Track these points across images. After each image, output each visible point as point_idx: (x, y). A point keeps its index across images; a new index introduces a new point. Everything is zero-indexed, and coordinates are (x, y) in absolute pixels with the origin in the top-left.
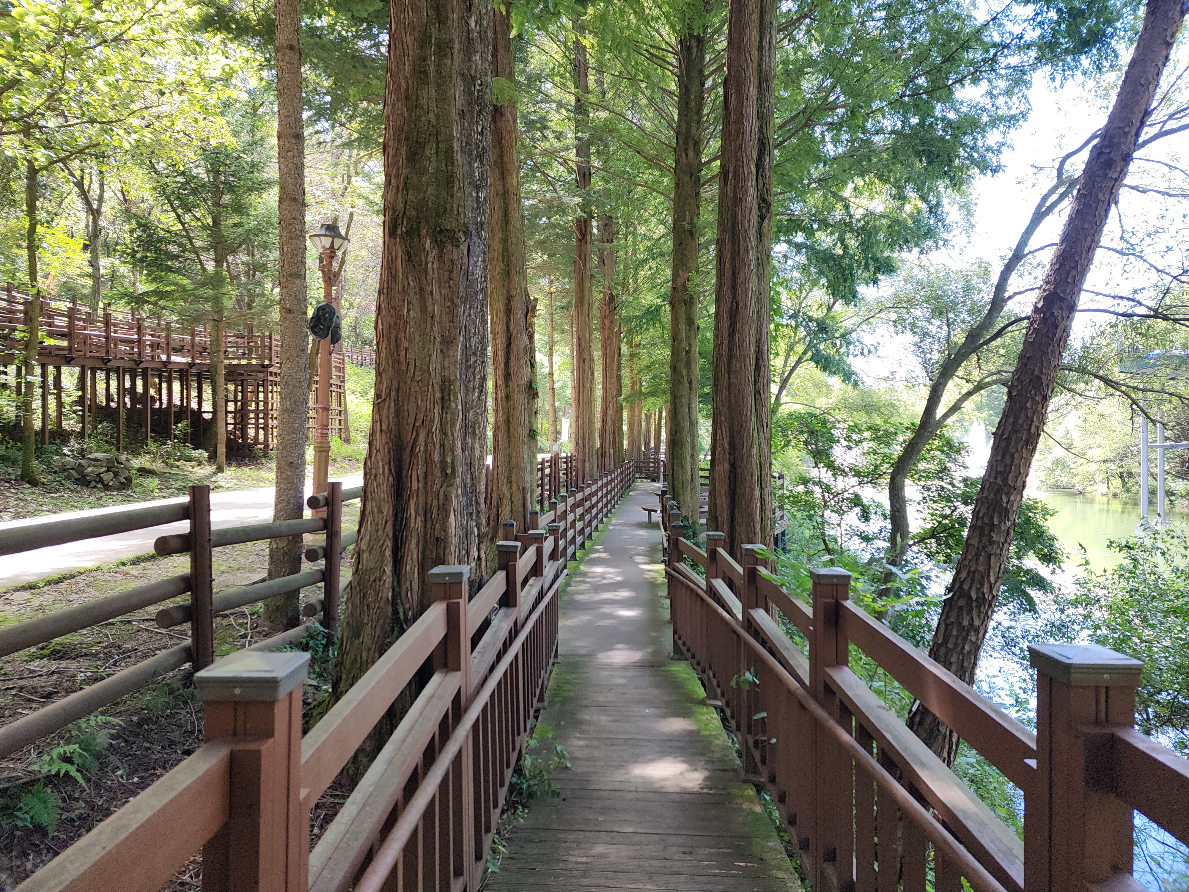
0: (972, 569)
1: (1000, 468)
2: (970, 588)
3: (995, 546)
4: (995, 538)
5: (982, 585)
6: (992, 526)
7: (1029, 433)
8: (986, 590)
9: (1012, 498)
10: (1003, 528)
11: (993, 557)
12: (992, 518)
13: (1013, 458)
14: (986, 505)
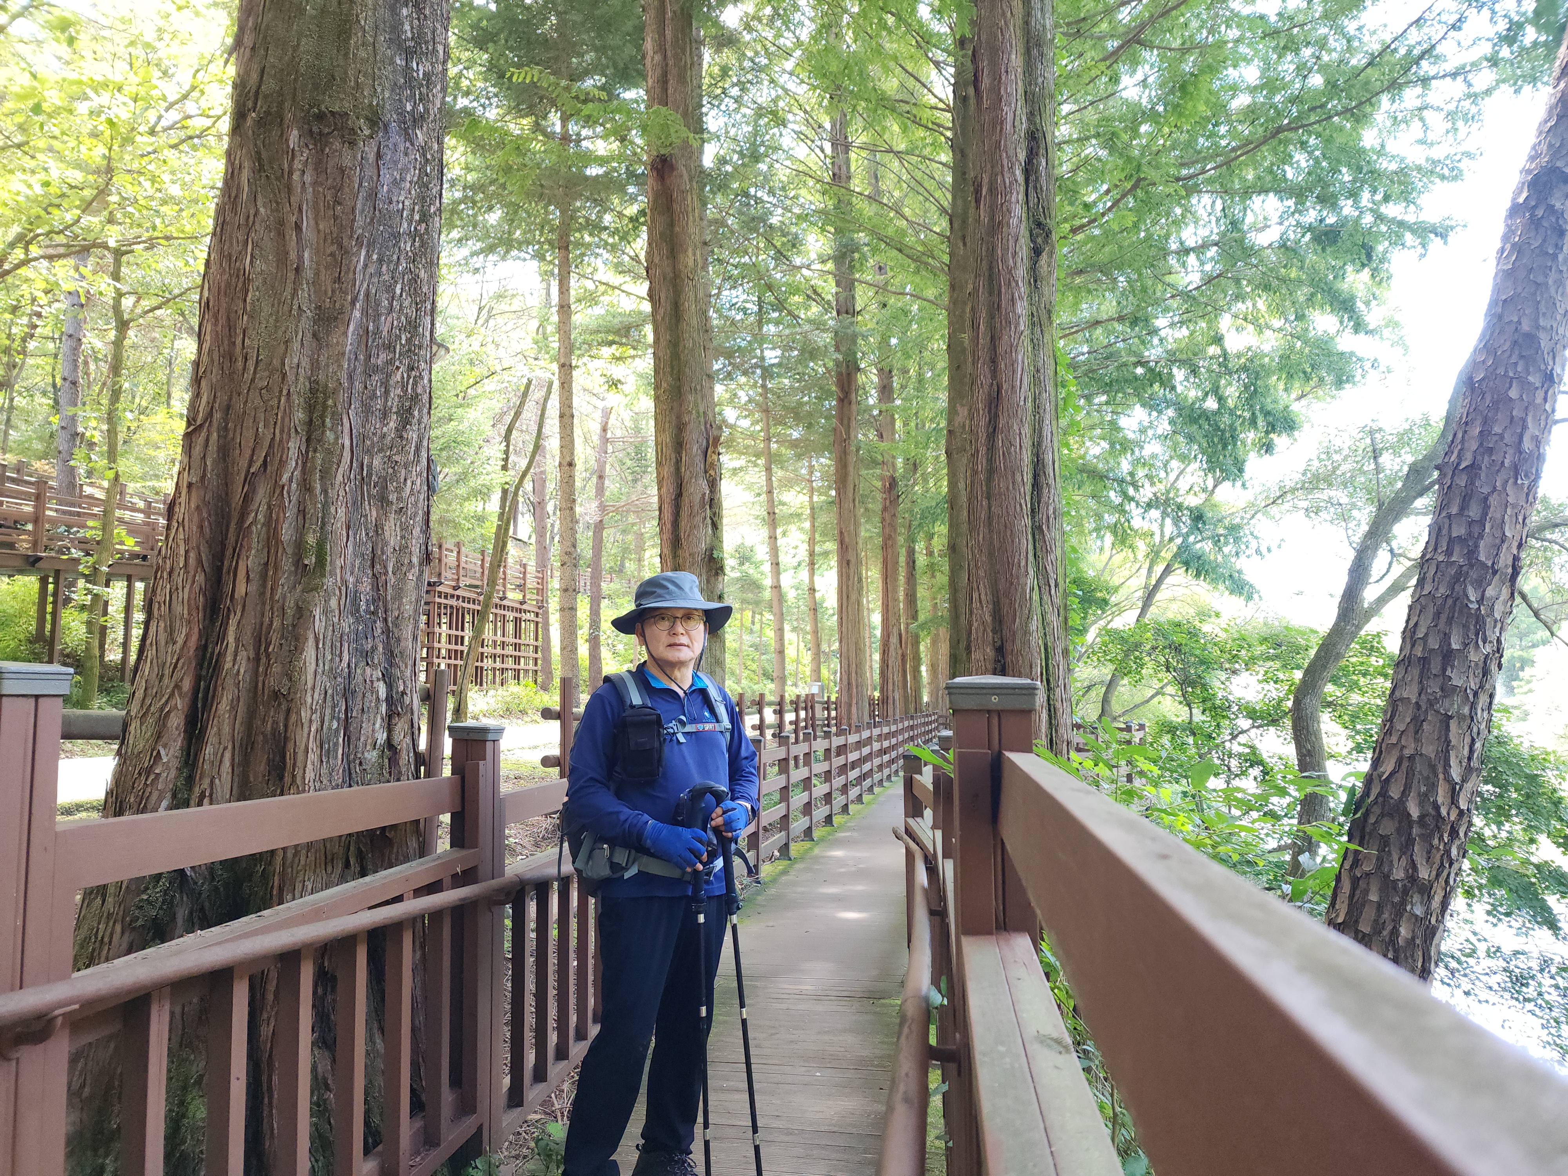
0: (1407, 752)
1: (1459, 531)
2: (1405, 794)
3: (1457, 699)
4: (1457, 681)
5: (1433, 787)
6: (1448, 656)
7: (1520, 451)
8: (1442, 796)
9: (1490, 592)
10: (1474, 657)
11: (1453, 724)
12: (1446, 637)
13: (1486, 508)
14: (1431, 610)
